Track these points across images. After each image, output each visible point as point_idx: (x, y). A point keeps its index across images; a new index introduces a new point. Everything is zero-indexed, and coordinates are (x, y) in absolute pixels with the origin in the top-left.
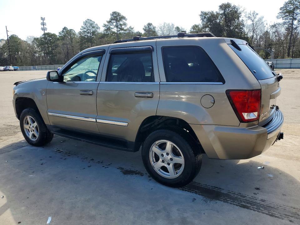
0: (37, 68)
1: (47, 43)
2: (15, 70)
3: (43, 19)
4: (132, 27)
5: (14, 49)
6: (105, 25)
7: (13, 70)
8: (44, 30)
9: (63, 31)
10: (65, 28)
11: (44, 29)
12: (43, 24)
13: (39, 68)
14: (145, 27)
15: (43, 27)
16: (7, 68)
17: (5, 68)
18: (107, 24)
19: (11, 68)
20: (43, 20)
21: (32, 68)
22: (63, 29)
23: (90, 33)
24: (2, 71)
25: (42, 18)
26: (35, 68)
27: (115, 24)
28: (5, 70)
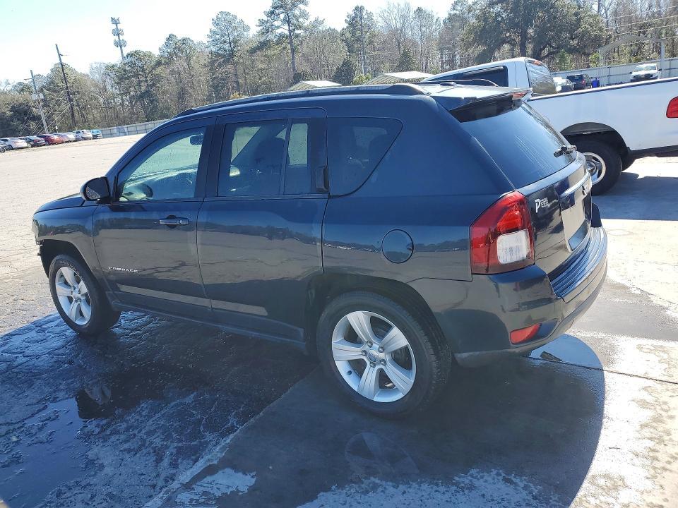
0: (126, 131)
1: (136, 75)
2: (95, 137)
3: (115, 21)
4: (321, 19)
6: (262, 22)
7: (91, 139)
8: (121, 46)
9: (167, 45)
10: (171, 37)
11: (120, 44)
12: (117, 33)
13: (130, 129)
14: (348, 16)
15: (117, 40)
16: (80, 135)
17: (76, 136)
18: (265, 18)
19: (87, 133)
20: (117, 24)
21: (115, 131)
22: (168, 39)
23: (230, 43)
24: (71, 141)
25: (113, 19)
27: (282, 16)
28: (77, 139)
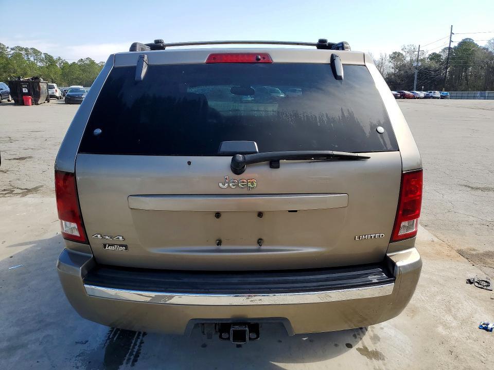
0: (487, 95)
2: (442, 97)
5: (460, 63)
7: (438, 98)
13: (490, 95)
16: (431, 94)
17: (427, 95)
19: (438, 94)
21: (478, 95)
24: (421, 98)
26: (483, 95)
28: (425, 97)
